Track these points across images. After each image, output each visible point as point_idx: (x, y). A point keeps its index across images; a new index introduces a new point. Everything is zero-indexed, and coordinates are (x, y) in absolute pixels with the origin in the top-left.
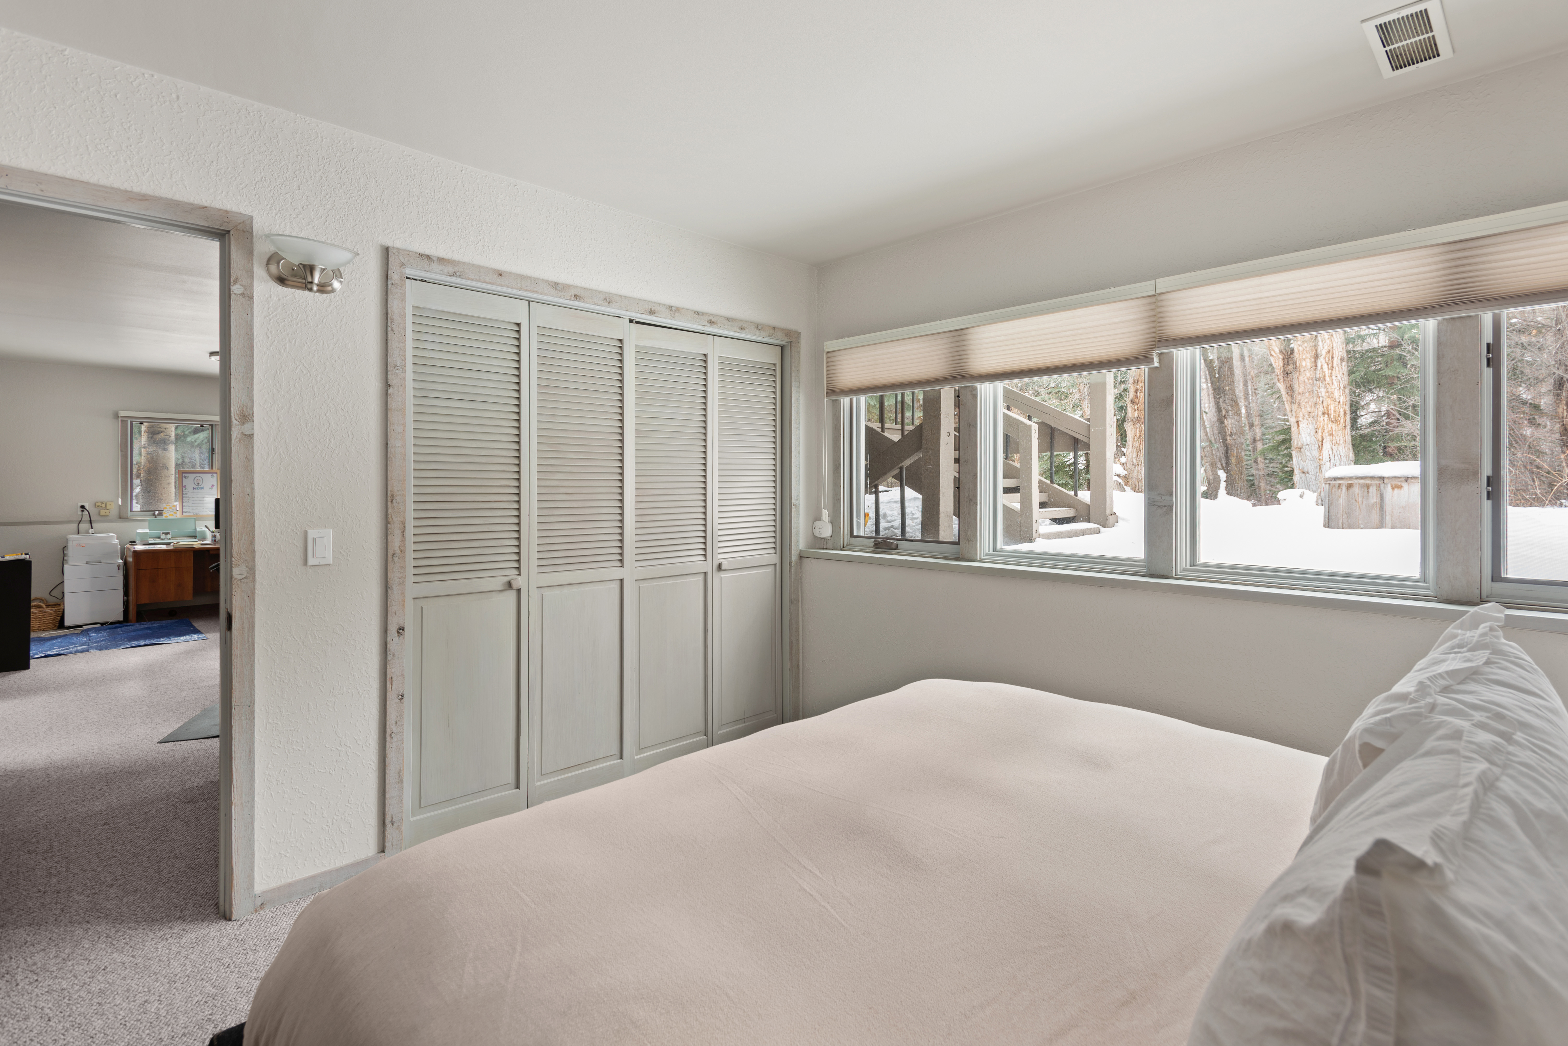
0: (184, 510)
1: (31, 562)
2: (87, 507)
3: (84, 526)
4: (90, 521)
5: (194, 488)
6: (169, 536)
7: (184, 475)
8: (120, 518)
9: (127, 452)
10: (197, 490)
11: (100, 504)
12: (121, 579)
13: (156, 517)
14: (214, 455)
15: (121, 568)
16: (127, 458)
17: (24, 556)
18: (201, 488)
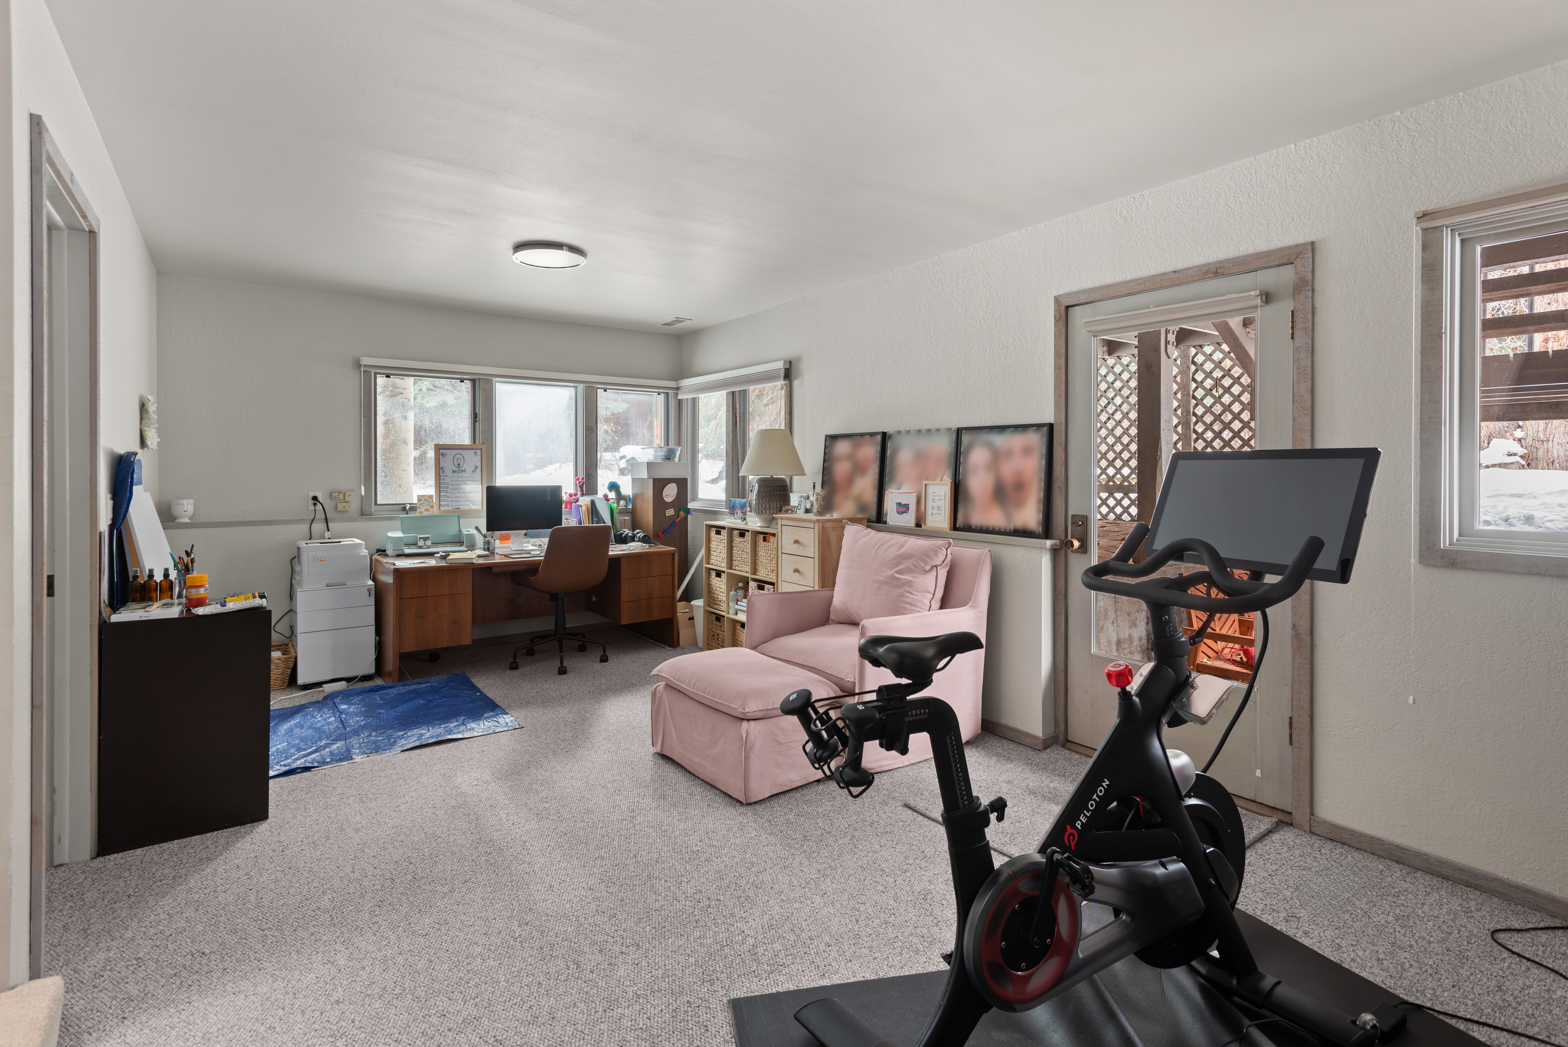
0: (442, 503)
1: (270, 611)
2: (320, 499)
3: (319, 527)
4: (326, 519)
5: (453, 471)
6: (429, 543)
7: (441, 451)
8: (362, 514)
9: (371, 418)
10: (457, 475)
11: (336, 494)
12: (372, 610)
13: (407, 514)
14: (477, 424)
15: (373, 592)
16: (370, 426)
17: (258, 602)
18: (462, 471)
